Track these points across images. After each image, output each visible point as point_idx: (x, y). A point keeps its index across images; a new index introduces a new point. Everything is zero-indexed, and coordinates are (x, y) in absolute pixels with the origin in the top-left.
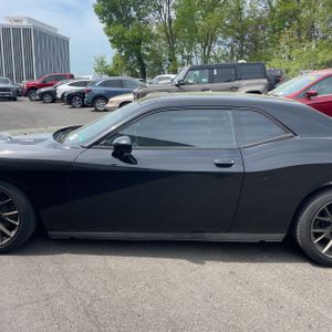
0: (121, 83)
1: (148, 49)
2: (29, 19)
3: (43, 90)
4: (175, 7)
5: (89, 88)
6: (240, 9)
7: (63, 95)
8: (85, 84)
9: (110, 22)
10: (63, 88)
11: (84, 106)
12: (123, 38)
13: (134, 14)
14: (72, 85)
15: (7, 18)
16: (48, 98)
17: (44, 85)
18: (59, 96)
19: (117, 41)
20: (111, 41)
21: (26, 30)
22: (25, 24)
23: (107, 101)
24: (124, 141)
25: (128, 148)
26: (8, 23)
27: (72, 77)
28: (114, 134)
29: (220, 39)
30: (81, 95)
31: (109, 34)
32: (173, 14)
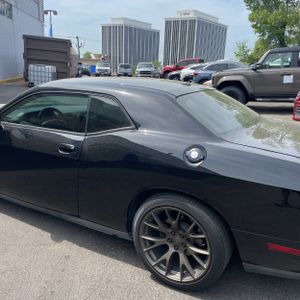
2: (196, 12)
9: (255, 9)
10: (184, 72)
12: (266, 23)
15: (178, 12)
19: (259, 26)
20: (254, 26)
21: (192, 22)
22: (192, 16)
26: (179, 17)
31: (252, 20)
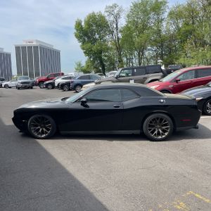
0: (89, 77)
1: (106, 56)
2: (37, 41)
3: (47, 82)
4: (121, 31)
5: (72, 80)
6: (160, 30)
7: (58, 85)
8: (70, 78)
9: (84, 42)
10: (59, 81)
11: (70, 90)
12: (92, 50)
13: (97, 36)
14: (63, 79)
15: (24, 41)
16: (50, 87)
17: (48, 79)
18: (56, 85)
19: (88, 52)
20: (85, 53)
21: (36, 48)
22: (35, 44)
23: (82, 87)
24: (84, 100)
25: (85, 102)
27: (63, 74)
28: (81, 98)
29: (149, 48)
30: (68, 84)
31: (83, 49)
32: (120, 35)
